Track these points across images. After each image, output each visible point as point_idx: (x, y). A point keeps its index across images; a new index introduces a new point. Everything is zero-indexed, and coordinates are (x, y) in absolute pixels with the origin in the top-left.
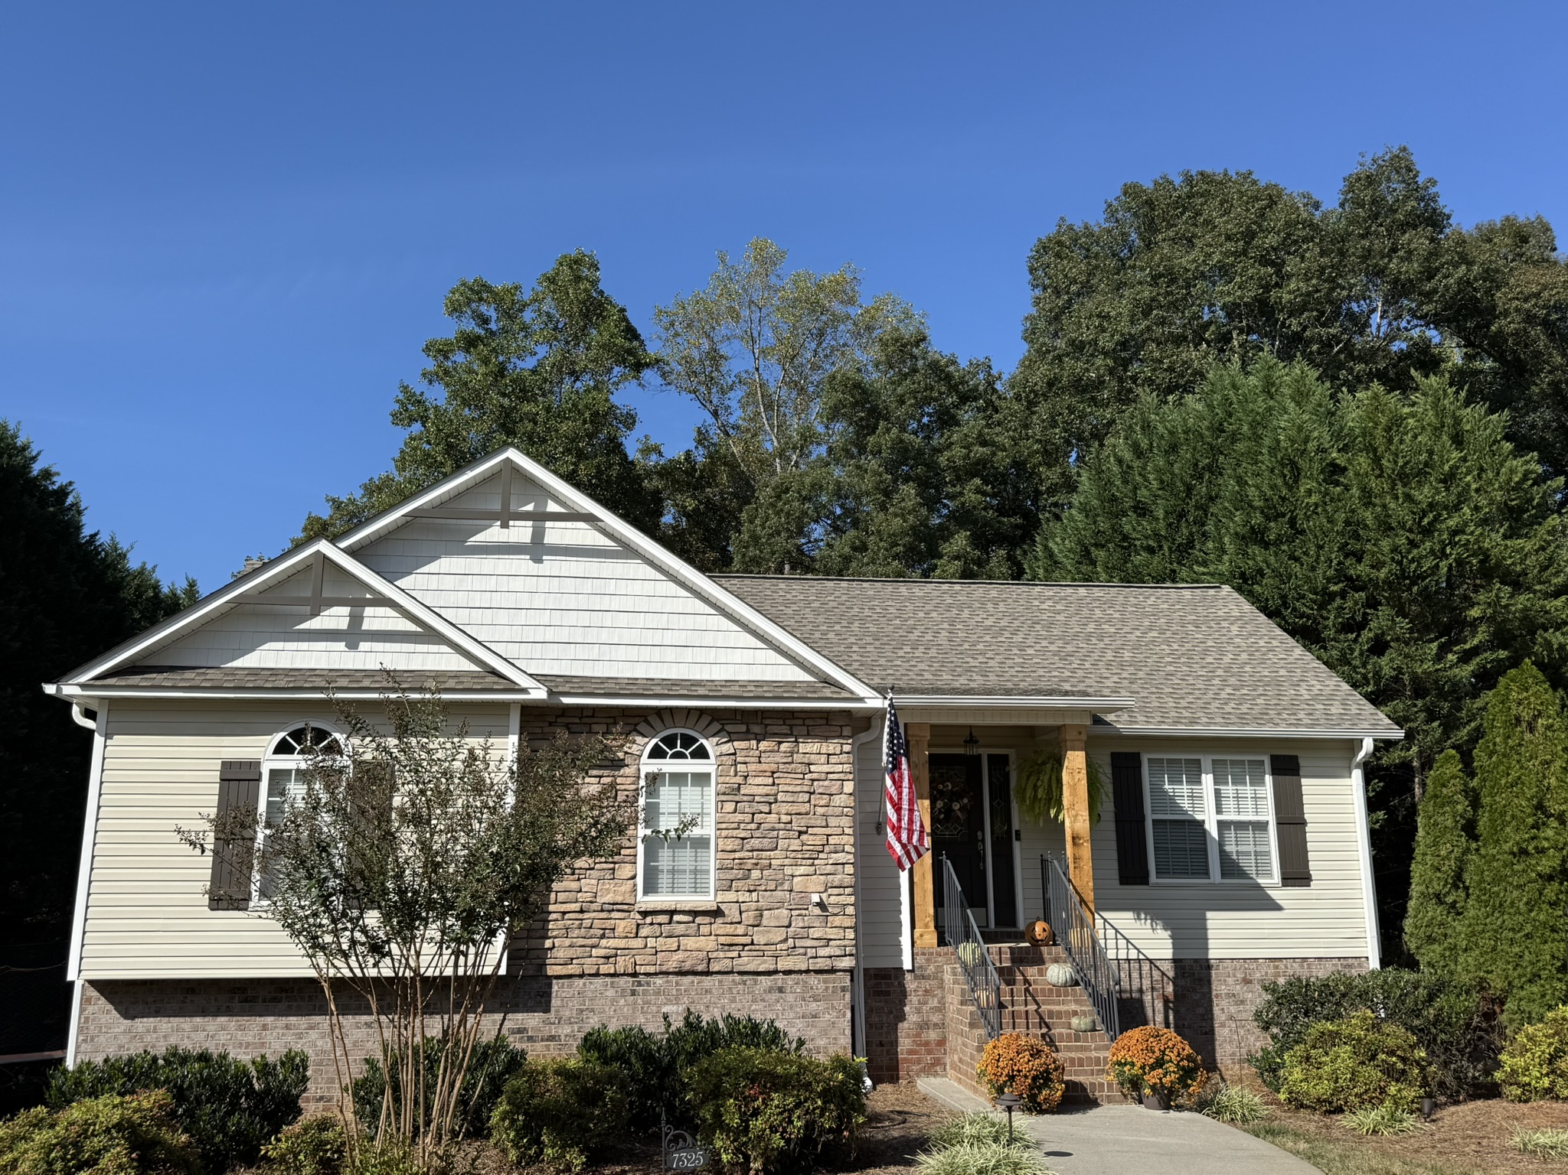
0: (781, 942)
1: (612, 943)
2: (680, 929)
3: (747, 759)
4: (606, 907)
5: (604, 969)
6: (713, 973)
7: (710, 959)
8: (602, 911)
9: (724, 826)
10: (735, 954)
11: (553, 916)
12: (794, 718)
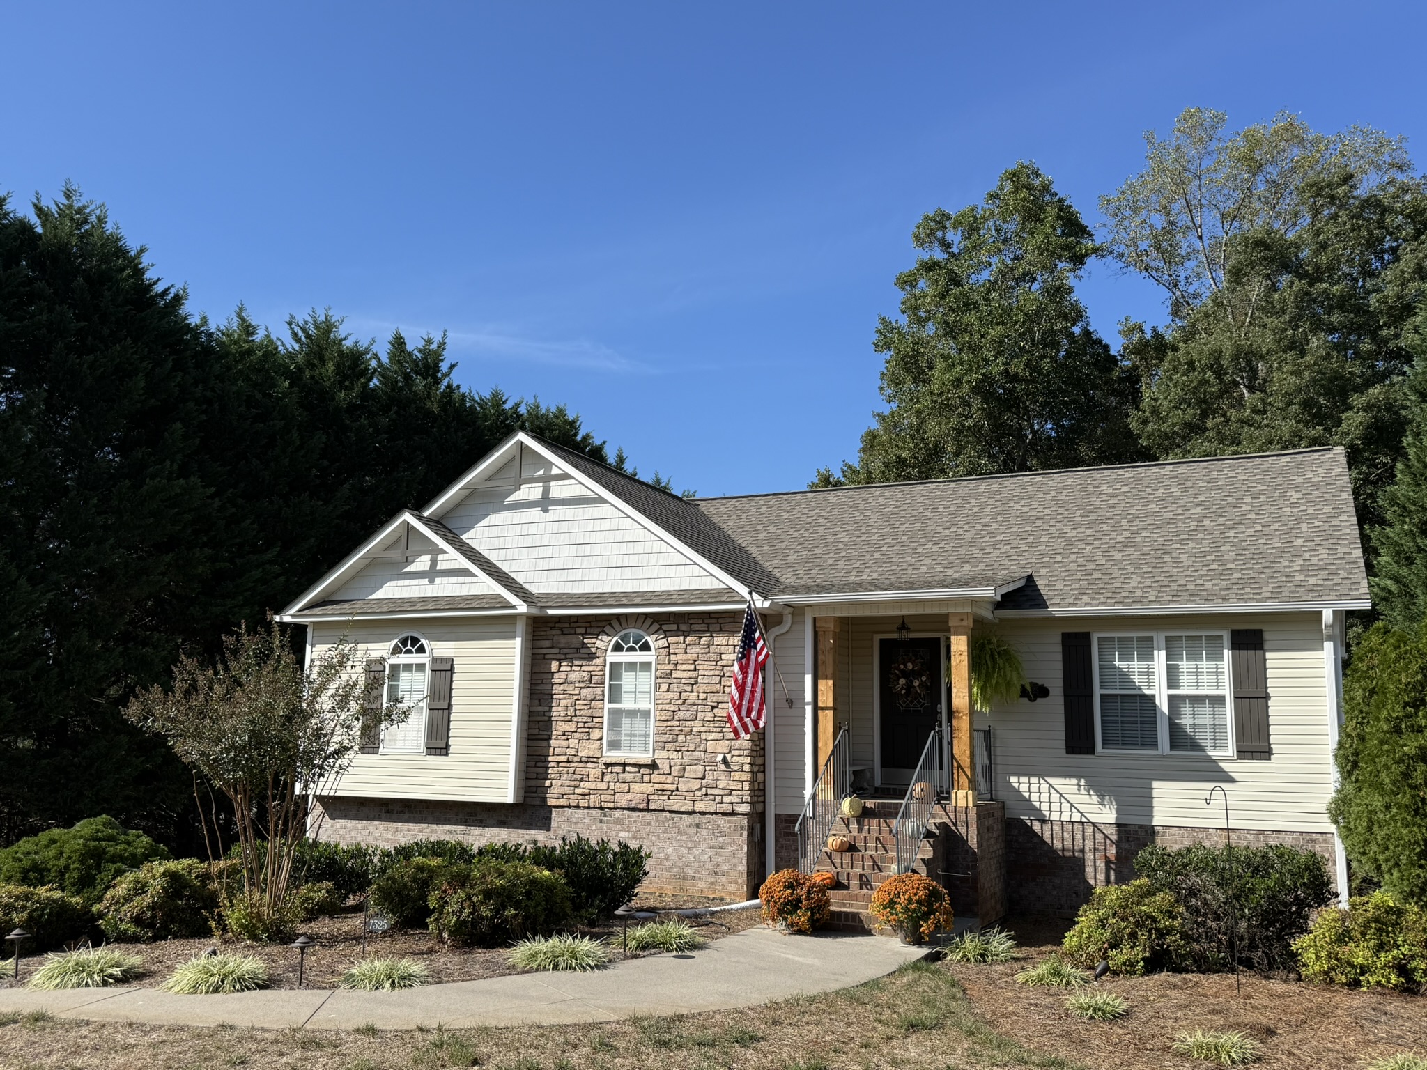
0: (697, 790)
1: (587, 785)
2: (630, 777)
3: (677, 651)
4: (583, 759)
5: (582, 803)
6: (652, 811)
7: (649, 800)
8: (581, 762)
9: (660, 702)
10: (666, 797)
11: (551, 765)
12: (711, 618)
